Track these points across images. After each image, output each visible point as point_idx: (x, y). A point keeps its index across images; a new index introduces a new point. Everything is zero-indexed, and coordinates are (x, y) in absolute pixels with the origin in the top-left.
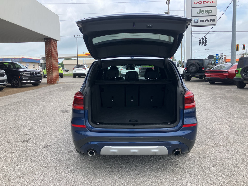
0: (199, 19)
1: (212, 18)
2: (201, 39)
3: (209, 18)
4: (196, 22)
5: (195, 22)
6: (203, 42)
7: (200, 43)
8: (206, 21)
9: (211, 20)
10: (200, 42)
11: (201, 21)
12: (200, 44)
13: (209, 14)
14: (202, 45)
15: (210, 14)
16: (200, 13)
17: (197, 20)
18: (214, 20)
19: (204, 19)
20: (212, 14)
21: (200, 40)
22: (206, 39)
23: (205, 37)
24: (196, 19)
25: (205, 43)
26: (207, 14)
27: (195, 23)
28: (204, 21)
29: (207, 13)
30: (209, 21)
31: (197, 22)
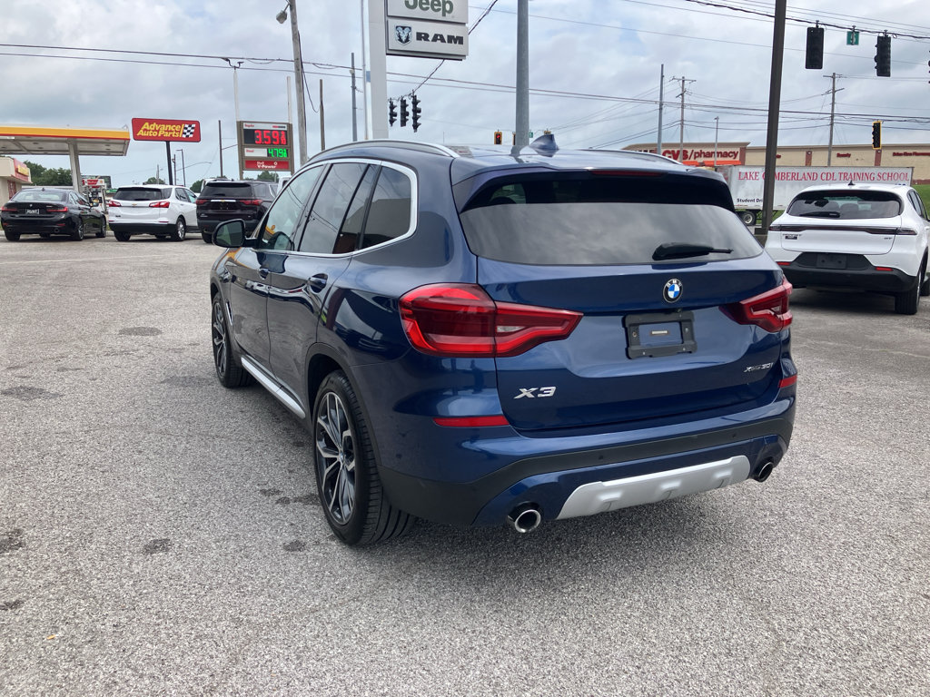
0: (413, 29)
1: (455, 31)
2: (398, 104)
3: (446, 30)
4: (404, 39)
5: (400, 37)
6: (404, 114)
7: (391, 117)
8: (435, 39)
9: (451, 39)
10: (393, 114)
11: (421, 36)
12: (392, 121)
13: (444, 15)
14: (403, 123)
15: (448, 17)
16: (413, 7)
17: (406, 30)
18: (460, 40)
19: (431, 29)
20: (453, 17)
21: (392, 107)
22: (415, 102)
23: (414, 97)
24: (403, 28)
25: (415, 118)
26: (439, 16)
27: (400, 40)
28: (430, 38)
29: (439, 10)
30: (446, 39)
31: (407, 40)
